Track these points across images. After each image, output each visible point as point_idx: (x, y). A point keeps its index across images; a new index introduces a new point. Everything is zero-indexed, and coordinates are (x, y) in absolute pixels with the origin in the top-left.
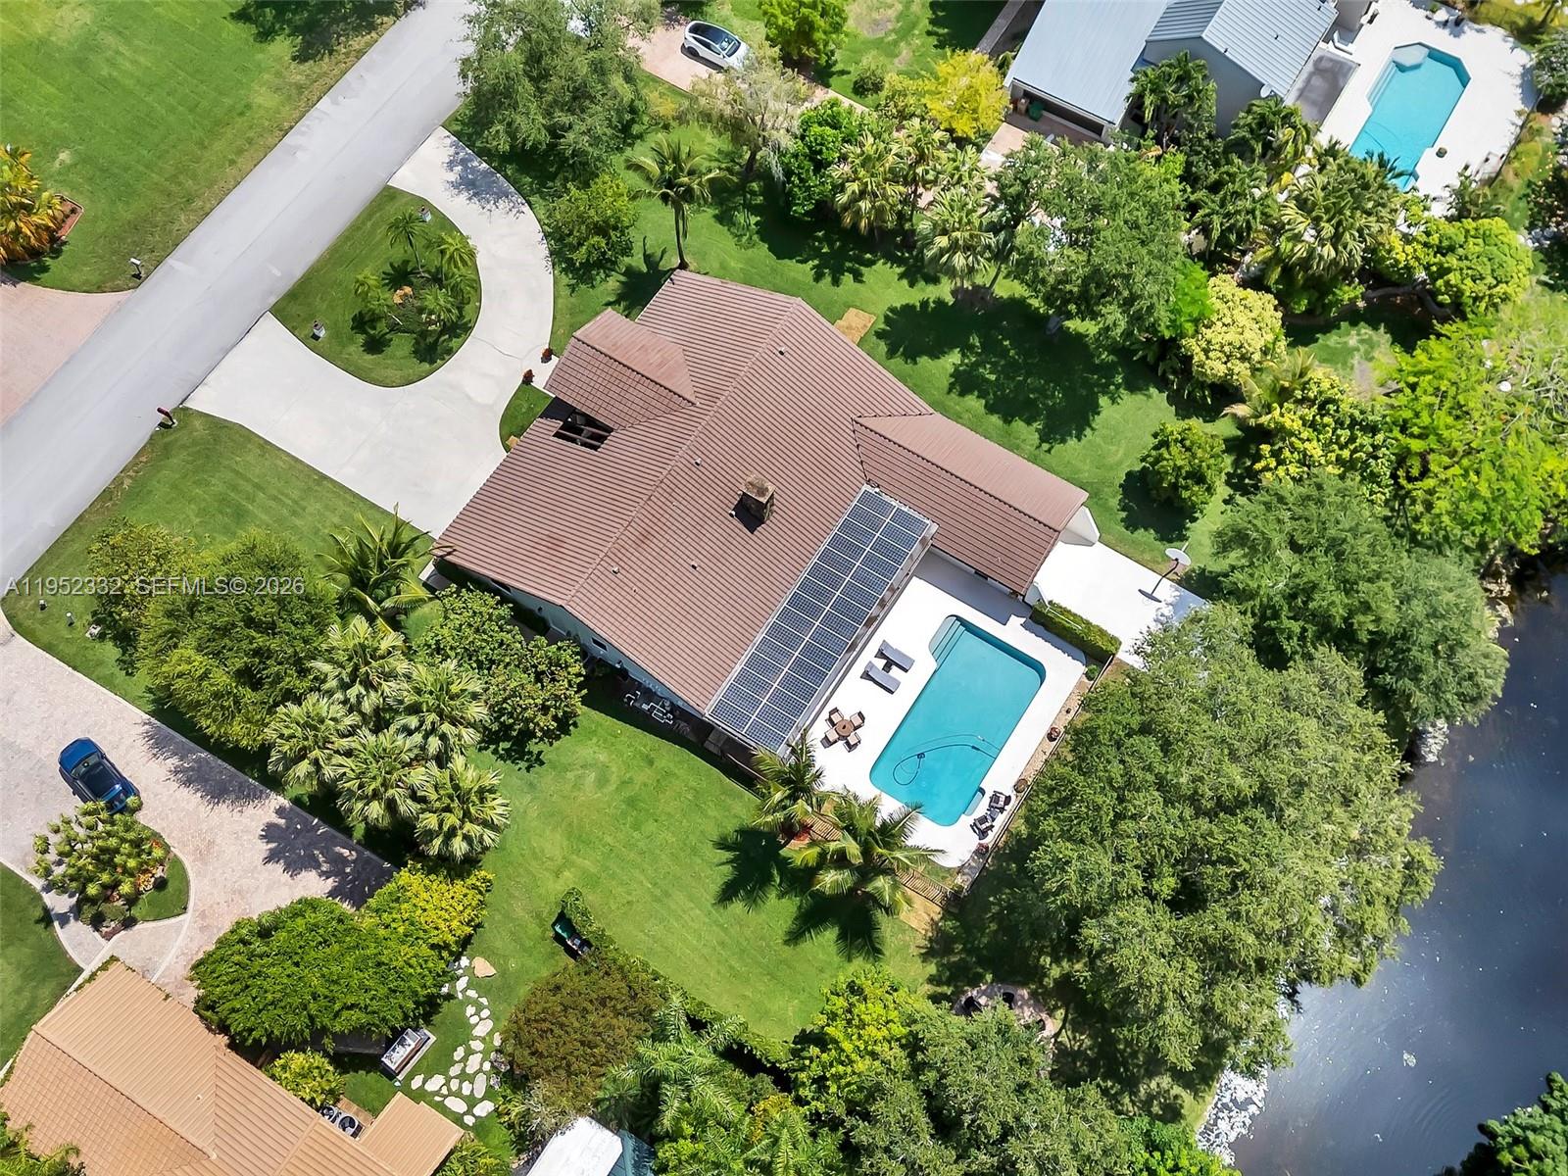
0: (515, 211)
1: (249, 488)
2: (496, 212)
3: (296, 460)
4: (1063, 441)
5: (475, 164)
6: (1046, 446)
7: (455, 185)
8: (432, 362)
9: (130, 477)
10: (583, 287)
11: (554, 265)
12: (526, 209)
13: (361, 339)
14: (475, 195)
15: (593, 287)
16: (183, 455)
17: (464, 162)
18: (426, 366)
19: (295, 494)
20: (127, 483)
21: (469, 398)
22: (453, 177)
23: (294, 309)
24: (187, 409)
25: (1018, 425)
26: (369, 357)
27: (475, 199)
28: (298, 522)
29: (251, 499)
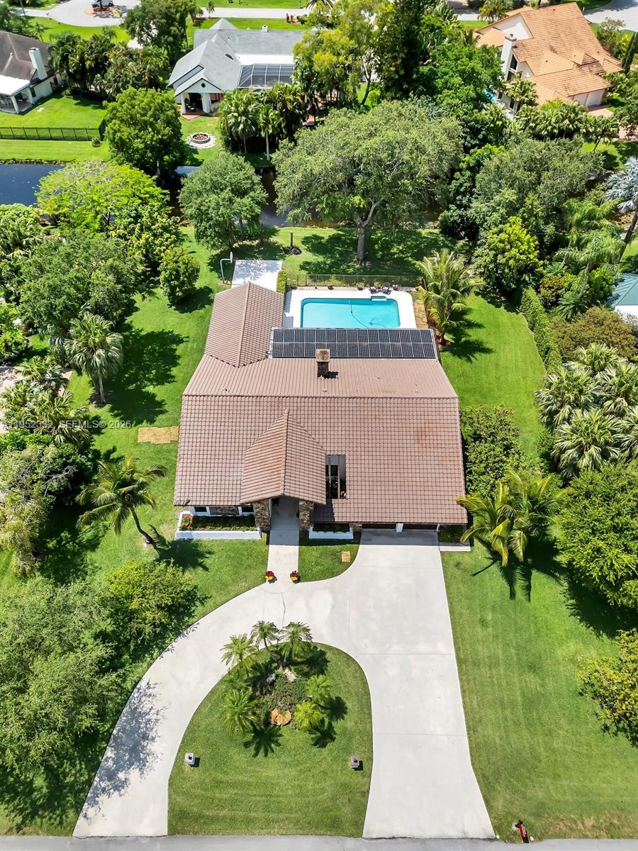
0: (149, 691)
1: (508, 712)
2: (157, 706)
3: (463, 692)
4: (178, 335)
5: (110, 763)
6: (185, 340)
7: (142, 764)
8: (323, 653)
9: (583, 823)
10: (198, 595)
11: (189, 626)
12: (143, 684)
13: (338, 725)
14: (145, 737)
15: (196, 587)
16: (530, 792)
17: (111, 776)
18: (329, 656)
19: (485, 671)
20: (590, 822)
21: (333, 607)
22: (134, 774)
23: (346, 811)
24: (495, 828)
25: (178, 353)
26: (349, 705)
27: (152, 734)
28: (500, 652)
29: (513, 704)
